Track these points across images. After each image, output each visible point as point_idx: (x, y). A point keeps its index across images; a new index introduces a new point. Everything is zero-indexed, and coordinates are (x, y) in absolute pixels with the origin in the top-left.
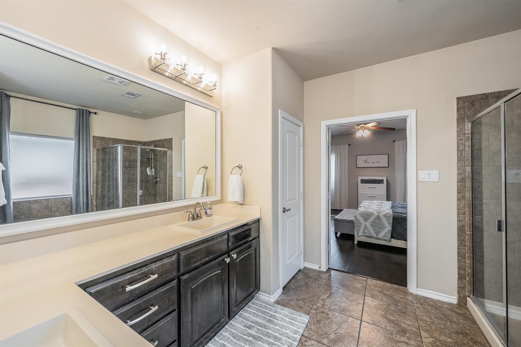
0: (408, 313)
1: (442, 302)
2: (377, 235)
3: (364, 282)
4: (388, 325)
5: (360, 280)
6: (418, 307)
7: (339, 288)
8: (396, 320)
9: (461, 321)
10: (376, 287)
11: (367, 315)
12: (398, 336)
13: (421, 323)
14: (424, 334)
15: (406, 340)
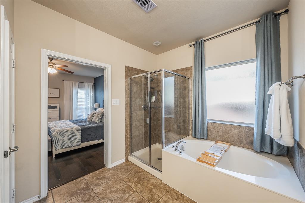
0: (118, 180)
1: (121, 164)
2: (72, 144)
3: (83, 180)
4: (117, 195)
5: (80, 181)
6: (117, 173)
7: (71, 200)
8: (117, 188)
9: (132, 167)
10: (92, 178)
11: (104, 200)
12: (125, 196)
13: (125, 180)
14: (130, 184)
15: (129, 194)
